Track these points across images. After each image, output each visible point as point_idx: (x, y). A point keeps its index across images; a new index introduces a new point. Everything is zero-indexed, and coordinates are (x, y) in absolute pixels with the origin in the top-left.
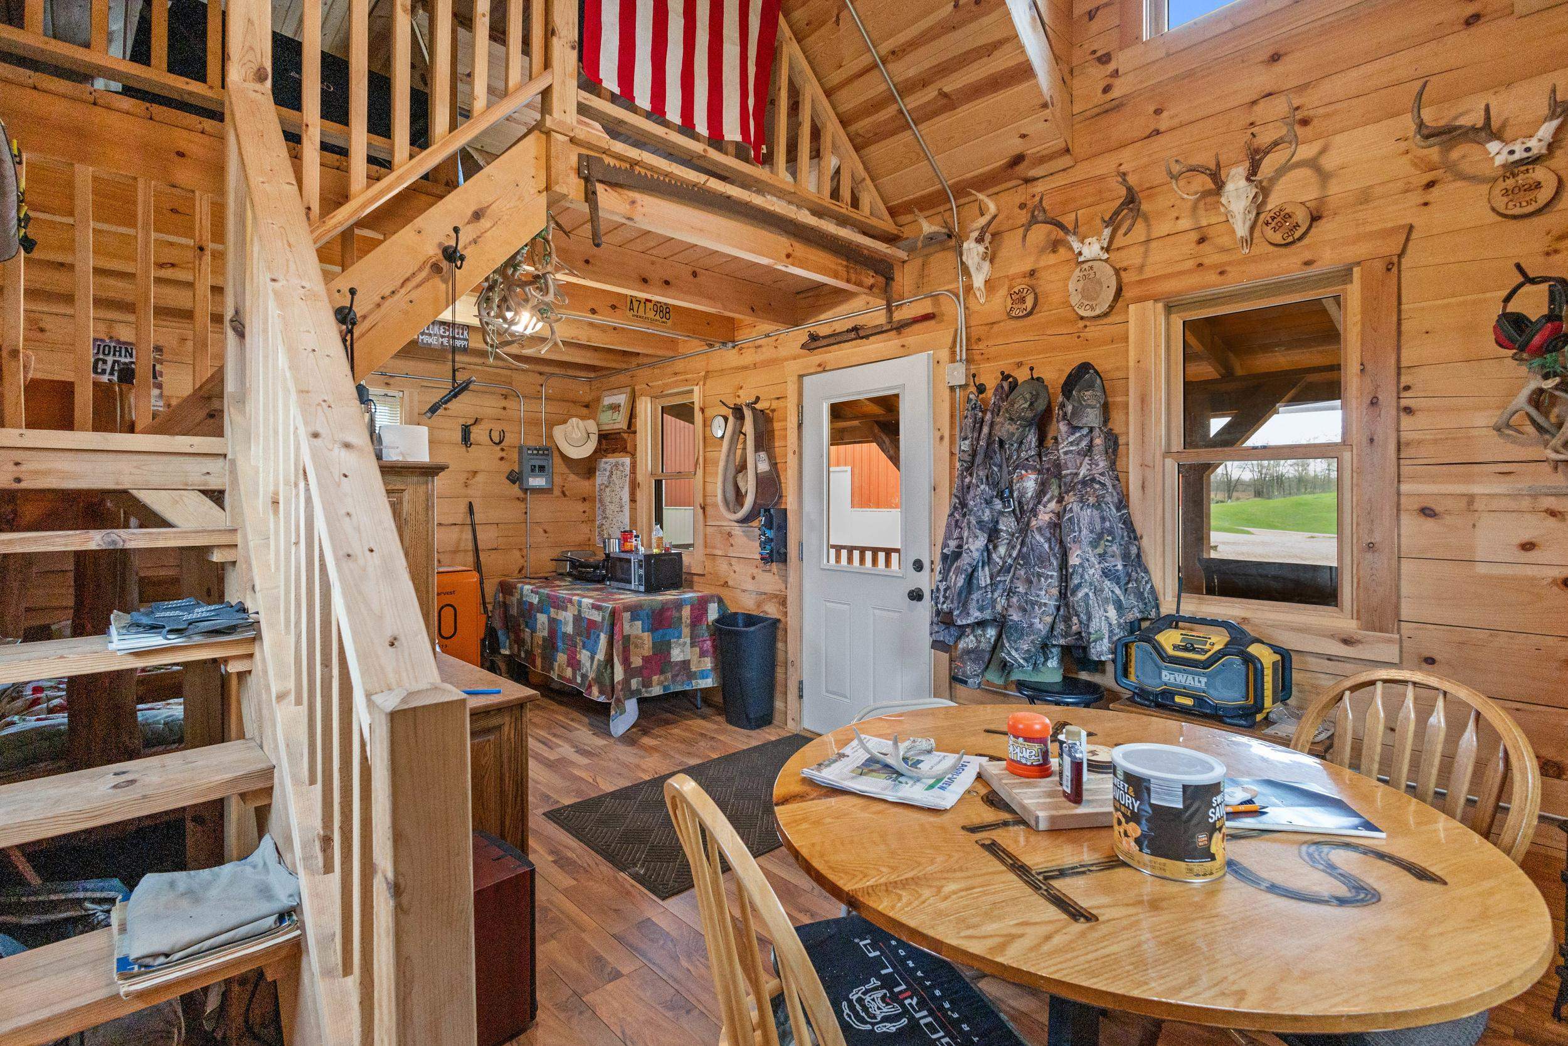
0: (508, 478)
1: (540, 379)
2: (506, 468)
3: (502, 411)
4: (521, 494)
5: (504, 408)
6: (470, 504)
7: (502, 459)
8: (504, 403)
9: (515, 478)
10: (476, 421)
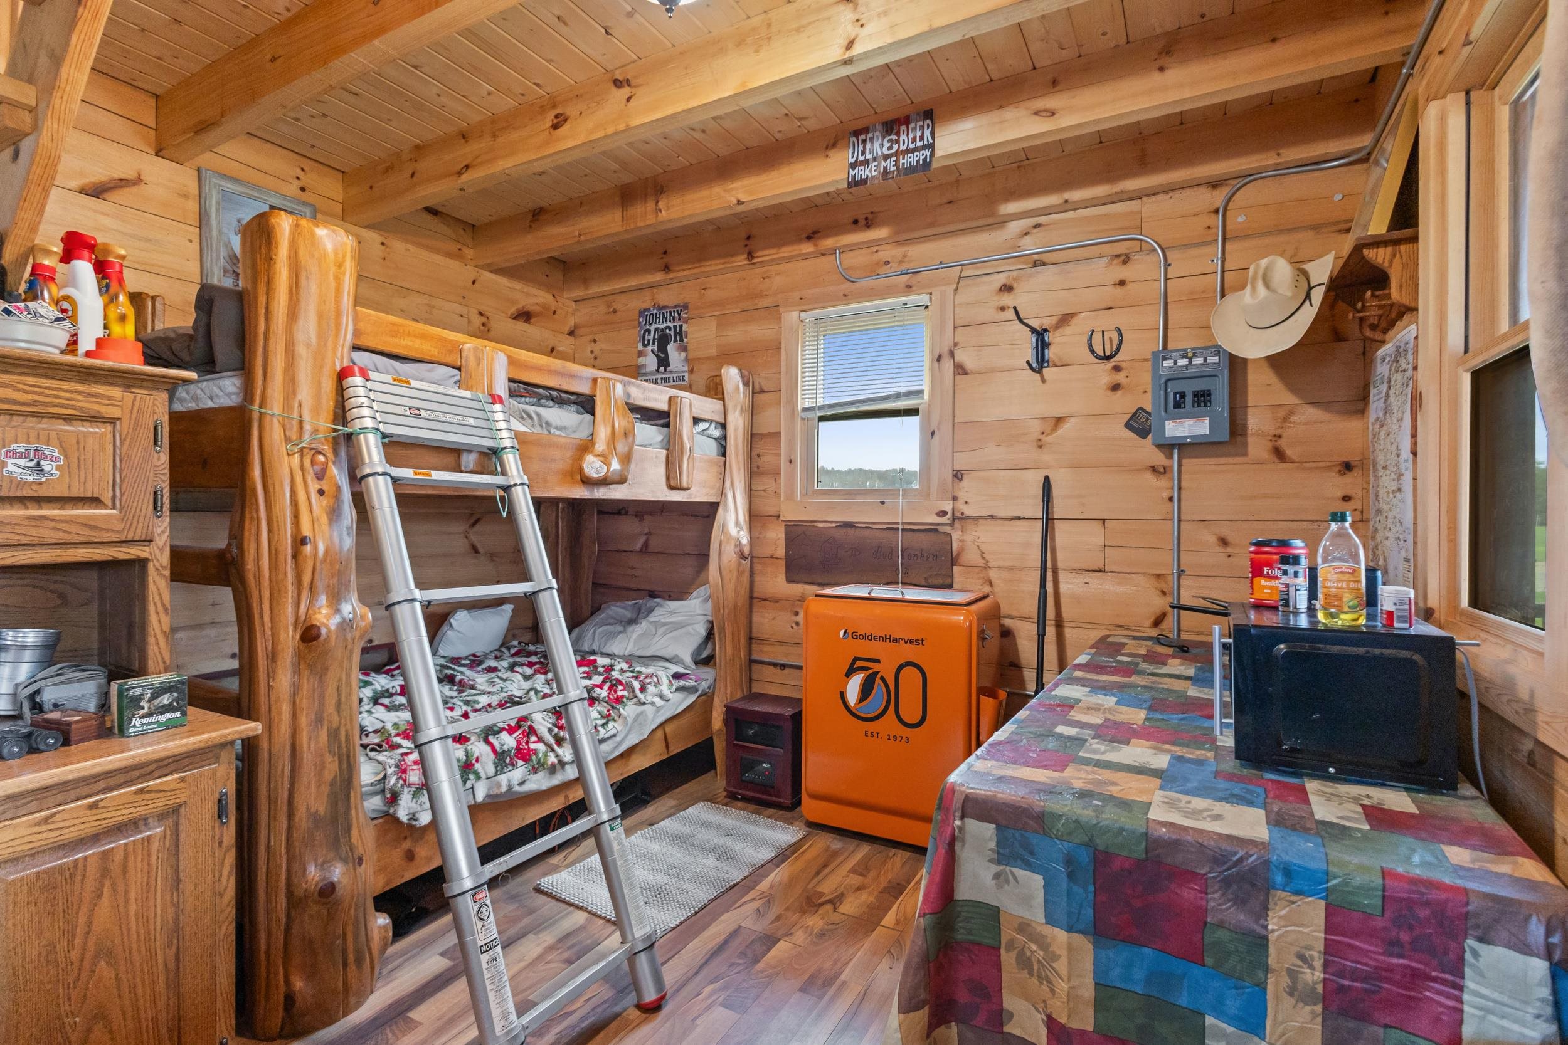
0: (1128, 425)
1: (1218, 198)
2: (1126, 404)
3: (1119, 290)
4: (1159, 459)
5: (1122, 283)
6: (1047, 483)
7: (1115, 387)
8: (1121, 272)
9: (1139, 425)
10: (1065, 320)
